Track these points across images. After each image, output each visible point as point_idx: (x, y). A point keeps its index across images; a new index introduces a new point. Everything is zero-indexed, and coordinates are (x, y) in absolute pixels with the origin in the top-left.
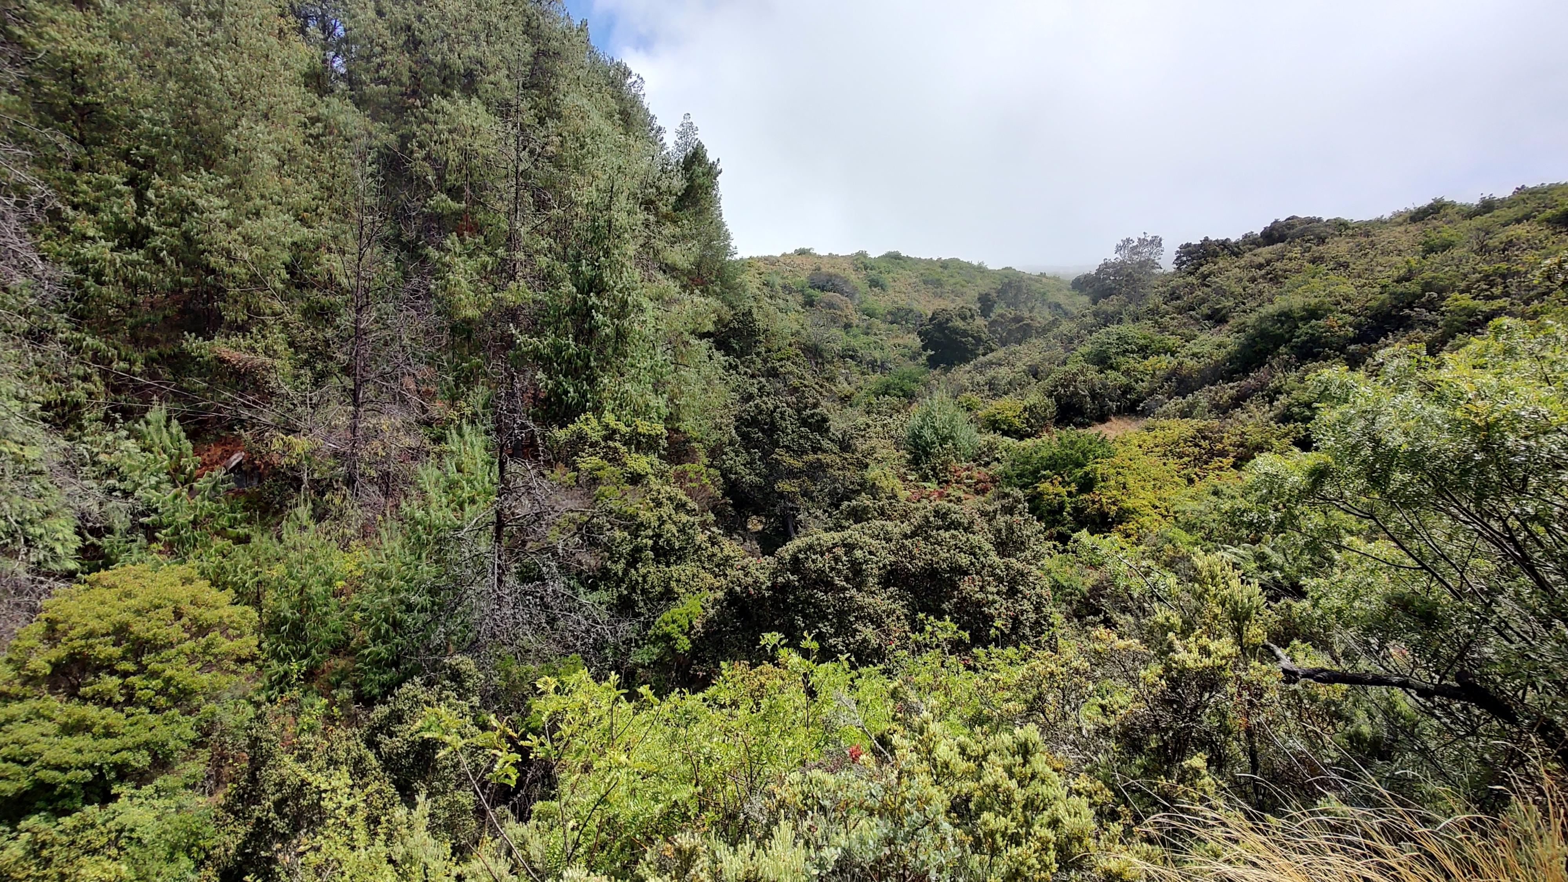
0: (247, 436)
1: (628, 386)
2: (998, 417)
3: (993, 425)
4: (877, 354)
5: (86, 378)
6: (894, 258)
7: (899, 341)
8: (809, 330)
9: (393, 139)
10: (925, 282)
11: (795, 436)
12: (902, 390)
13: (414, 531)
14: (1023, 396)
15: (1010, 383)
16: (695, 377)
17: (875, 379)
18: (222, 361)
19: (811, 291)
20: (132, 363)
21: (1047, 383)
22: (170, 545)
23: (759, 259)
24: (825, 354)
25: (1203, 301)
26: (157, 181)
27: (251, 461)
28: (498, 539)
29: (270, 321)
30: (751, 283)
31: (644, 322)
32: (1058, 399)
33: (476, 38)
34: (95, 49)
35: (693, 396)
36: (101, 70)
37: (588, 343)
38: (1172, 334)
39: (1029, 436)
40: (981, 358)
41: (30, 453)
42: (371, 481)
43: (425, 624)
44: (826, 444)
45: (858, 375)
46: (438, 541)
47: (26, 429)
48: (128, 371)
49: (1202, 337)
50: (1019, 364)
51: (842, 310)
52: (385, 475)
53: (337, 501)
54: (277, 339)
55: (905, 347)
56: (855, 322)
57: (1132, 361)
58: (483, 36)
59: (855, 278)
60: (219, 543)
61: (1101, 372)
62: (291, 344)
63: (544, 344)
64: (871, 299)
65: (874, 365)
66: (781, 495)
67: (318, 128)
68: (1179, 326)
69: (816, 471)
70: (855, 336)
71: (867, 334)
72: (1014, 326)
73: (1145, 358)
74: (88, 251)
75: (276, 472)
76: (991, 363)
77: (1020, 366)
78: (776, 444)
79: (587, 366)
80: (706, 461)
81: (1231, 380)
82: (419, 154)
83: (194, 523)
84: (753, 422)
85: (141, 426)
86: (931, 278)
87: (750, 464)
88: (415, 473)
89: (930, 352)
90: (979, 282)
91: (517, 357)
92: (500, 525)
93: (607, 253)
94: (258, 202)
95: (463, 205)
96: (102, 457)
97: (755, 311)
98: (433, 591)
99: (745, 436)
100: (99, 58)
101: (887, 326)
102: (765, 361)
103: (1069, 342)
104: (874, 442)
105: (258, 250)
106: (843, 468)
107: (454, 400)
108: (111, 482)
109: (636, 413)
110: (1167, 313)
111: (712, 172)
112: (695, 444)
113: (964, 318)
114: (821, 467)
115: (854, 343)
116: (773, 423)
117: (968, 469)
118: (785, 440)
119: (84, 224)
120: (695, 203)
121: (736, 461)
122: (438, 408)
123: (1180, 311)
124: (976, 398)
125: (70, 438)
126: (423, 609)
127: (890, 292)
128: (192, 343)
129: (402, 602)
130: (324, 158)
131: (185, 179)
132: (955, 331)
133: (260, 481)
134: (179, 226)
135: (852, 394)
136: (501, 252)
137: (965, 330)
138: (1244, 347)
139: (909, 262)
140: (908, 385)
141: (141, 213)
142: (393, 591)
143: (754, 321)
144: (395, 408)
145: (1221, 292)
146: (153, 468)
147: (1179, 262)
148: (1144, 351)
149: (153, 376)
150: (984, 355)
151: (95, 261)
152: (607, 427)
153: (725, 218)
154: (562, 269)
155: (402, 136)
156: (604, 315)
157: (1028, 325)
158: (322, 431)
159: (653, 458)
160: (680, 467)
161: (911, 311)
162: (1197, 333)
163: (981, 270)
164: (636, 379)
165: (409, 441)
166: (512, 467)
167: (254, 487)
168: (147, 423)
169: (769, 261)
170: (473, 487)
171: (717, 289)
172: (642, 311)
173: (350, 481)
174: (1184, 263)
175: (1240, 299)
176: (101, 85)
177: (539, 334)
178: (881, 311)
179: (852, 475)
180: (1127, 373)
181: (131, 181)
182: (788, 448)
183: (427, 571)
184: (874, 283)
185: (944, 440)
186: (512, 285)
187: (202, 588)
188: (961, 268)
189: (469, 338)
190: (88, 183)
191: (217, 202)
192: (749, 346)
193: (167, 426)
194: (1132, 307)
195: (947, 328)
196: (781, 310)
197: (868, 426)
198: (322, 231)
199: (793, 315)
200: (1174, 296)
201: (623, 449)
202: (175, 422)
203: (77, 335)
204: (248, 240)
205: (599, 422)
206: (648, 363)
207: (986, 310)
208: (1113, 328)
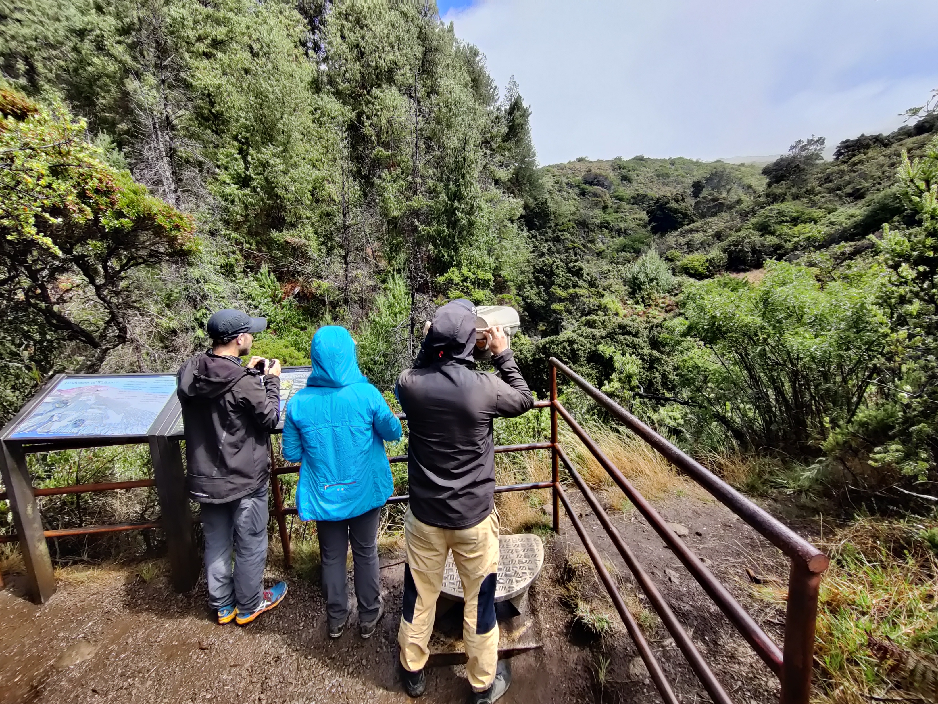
0: (301, 279)
1: (474, 252)
2: (689, 265)
3: (687, 271)
4: (622, 225)
5: (234, 253)
6: (640, 159)
7: (637, 216)
8: (582, 211)
9: (353, 115)
10: (658, 176)
11: (564, 279)
12: (633, 248)
13: (376, 327)
14: (707, 252)
15: (701, 243)
16: (510, 245)
17: (620, 240)
18: (287, 243)
19: (584, 186)
20: (251, 245)
21: (724, 244)
22: (275, 330)
23: (554, 166)
24: (590, 226)
25: (849, 183)
26: (251, 151)
27: (303, 291)
28: (412, 332)
29: (306, 221)
30: (548, 182)
31: (483, 216)
32: (730, 254)
33: (393, 47)
34: (217, 82)
35: (509, 257)
36: (221, 93)
37: (454, 229)
38: (820, 208)
39: (707, 277)
40: (686, 227)
41: (219, 289)
42: (355, 302)
43: (382, 370)
44: (581, 283)
45: (609, 238)
46: (386, 332)
47: (216, 278)
48: (250, 249)
49: (841, 209)
50: (709, 230)
51: (602, 197)
52: (361, 299)
53: (342, 311)
54: (309, 230)
55: (641, 219)
56: (610, 204)
57: (785, 228)
58: (396, 45)
59: (613, 176)
60: (294, 330)
61: (762, 235)
62: (316, 233)
63: (431, 230)
64: (621, 189)
65: (619, 232)
66: (554, 311)
67: (318, 114)
68: (825, 202)
69: (573, 299)
70: (609, 214)
71: (617, 212)
72: (712, 204)
73: (795, 225)
74: (227, 190)
75: (314, 296)
76: (691, 231)
77: (710, 232)
78: (553, 283)
79: (454, 242)
80: (515, 292)
81: (852, 241)
82: (367, 123)
83: (284, 320)
84: (541, 271)
85: (258, 275)
86: (662, 172)
87: (538, 294)
88: (375, 299)
89: (653, 224)
90: (695, 173)
91: (419, 237)
92: (413, 325)
93: (463, 176)
94: (295, 159)
95: (390, 152)
96: (245, 290)
97: (549, 200)
98: (385, 356)
99: (536, 278)
100: (219, 87)
101: (630, 206)
102: (554, 231)
103: (745, 215)
104: (611, 281)
105: (298, 185)
106: (589, 297)
107: (390, 260)
108: (250, 301)
109: (478, 267)
110: (820, 193)
111: (525, 115)
112: (510, 283)
113: (677, 201)
114: (577, 296)
115: (608, 218)
116: (552, 271)
117: (664, 298)
118: (558, 281)
119: (224, 176)
120: (516, 135)
121: (531, 292)
122: (383, 264)
123: (831, 191)
124: (678, 253)
125: (232, 281)
126: (381, 364)
127: (634, 183)
128: (275, 234)
129: (372, 360)
130: (322, 130)
131: (263, 150)
132: (671, 209)
133: (308, 301)
134: (263, 174)
135: (604, 251)
136: (409, 178)
137: (677, 209)
138: (868, 217)
139: (649, 162)
140: (637, 245)
141: (247, 169)
142: (368, 355)
143: (548, 207)
144: (363, 265)
145: (864, 177)
146: (266, 295)
147: (839, 154)
148: (795, 221)
149: (260, 251)
150: (688, 225)
151: (230, 195)
152: (463, 275)
153: (533, 143)
154: (440, 186)
155: (358, 113)
156: (462, 213)
157: (722, 203)
158: (332, 277)
159: (487, 292)
160: (501, 296)
161: (646, 196)
162: (838, 207)
163: (697, 164)
164: (479, 248)
165: (371, 283)
166: (418, 296)
167: (305, 304)
168: (262, 274)
169: (561, 167)
170: (400, 306)
171: (527, 188)
172: (481, 209)
173: (346, 302)
174: (841, 154)
175: (878, 180)
176: (221, 100)
177: (429, 224)
178: (627, 197)
179: (594, 301)
180: (780, 236)
181: (241, 152)
182: (559, 286)
183: (382, 346)
184: (625, 178)
185: (651, 280)
186: (415, 197)
187: (292, 350)
188: (684, 164)
189: (395, 227)
190: (223, 154)
191: (278, 161)
192: (545, 223)
193: (269, 275)
194: (794, 190)
195: (666, 208)
196: (565, 199)
197: (609, 271)
198: (324, 173)
199: (572, 202)
200: (828, 180)
201: (471, 287)
202: (272, 274)
203: (228, 232)
204: (294, 180)
205: (460, 273)
206: (485, 239)
207: (696, 194)
208: (776, 206)
